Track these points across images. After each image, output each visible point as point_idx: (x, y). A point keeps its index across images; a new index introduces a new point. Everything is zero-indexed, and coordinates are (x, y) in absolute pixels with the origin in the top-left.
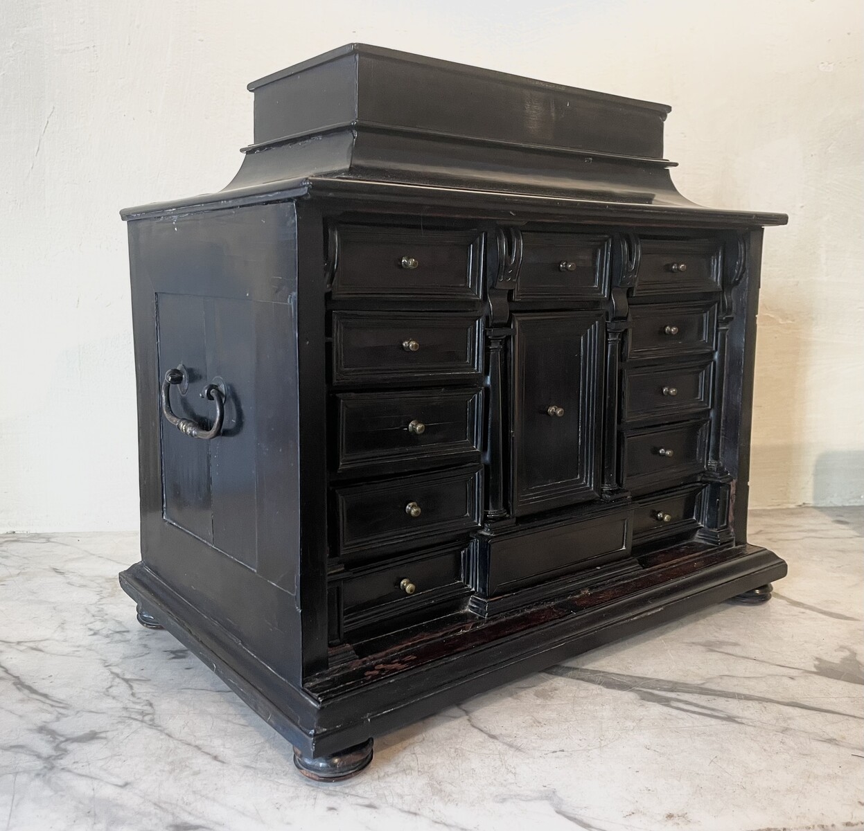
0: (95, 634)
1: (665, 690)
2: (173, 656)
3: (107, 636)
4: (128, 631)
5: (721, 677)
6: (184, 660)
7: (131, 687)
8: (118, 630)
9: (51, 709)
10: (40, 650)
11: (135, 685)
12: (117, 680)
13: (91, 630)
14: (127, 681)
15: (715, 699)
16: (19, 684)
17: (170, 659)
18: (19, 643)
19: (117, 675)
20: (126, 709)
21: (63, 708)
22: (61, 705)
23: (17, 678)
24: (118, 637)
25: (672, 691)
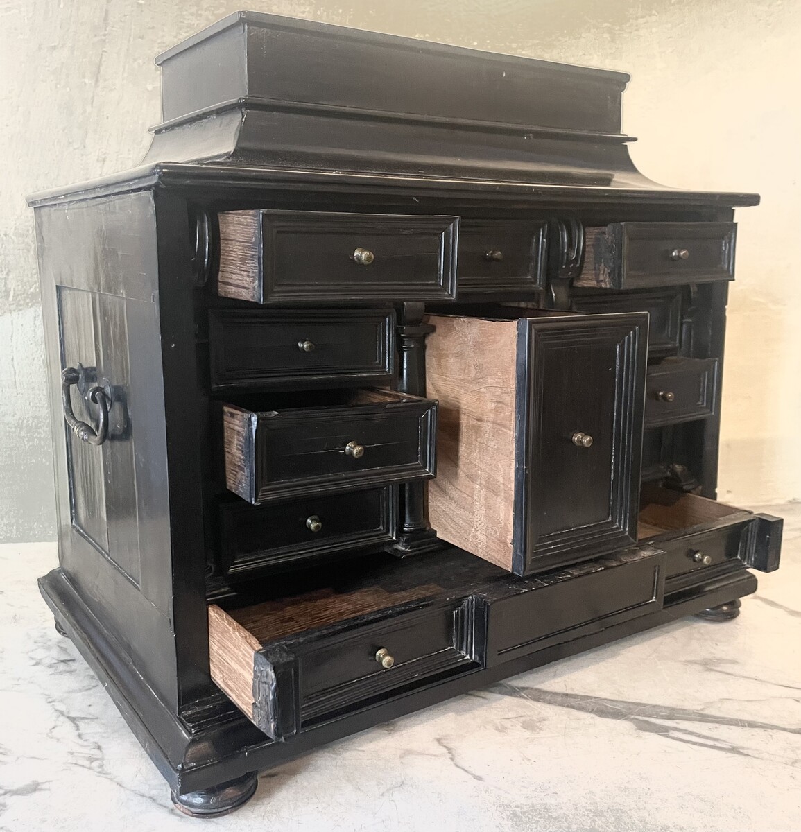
0: (37, 664)
1: (662, 717)
3: (50, 666)
4: (73, 660)
5: (722, 700)
7: (77, 728)
8: (62, 659)
11: (81, 724)
12: (62, 719)
13: (33, 659)
14: (73, 720)
15: (716, 727)
19: (62, 713)
20: (72, 753)
24: (62, 667)
25: (669, 718)
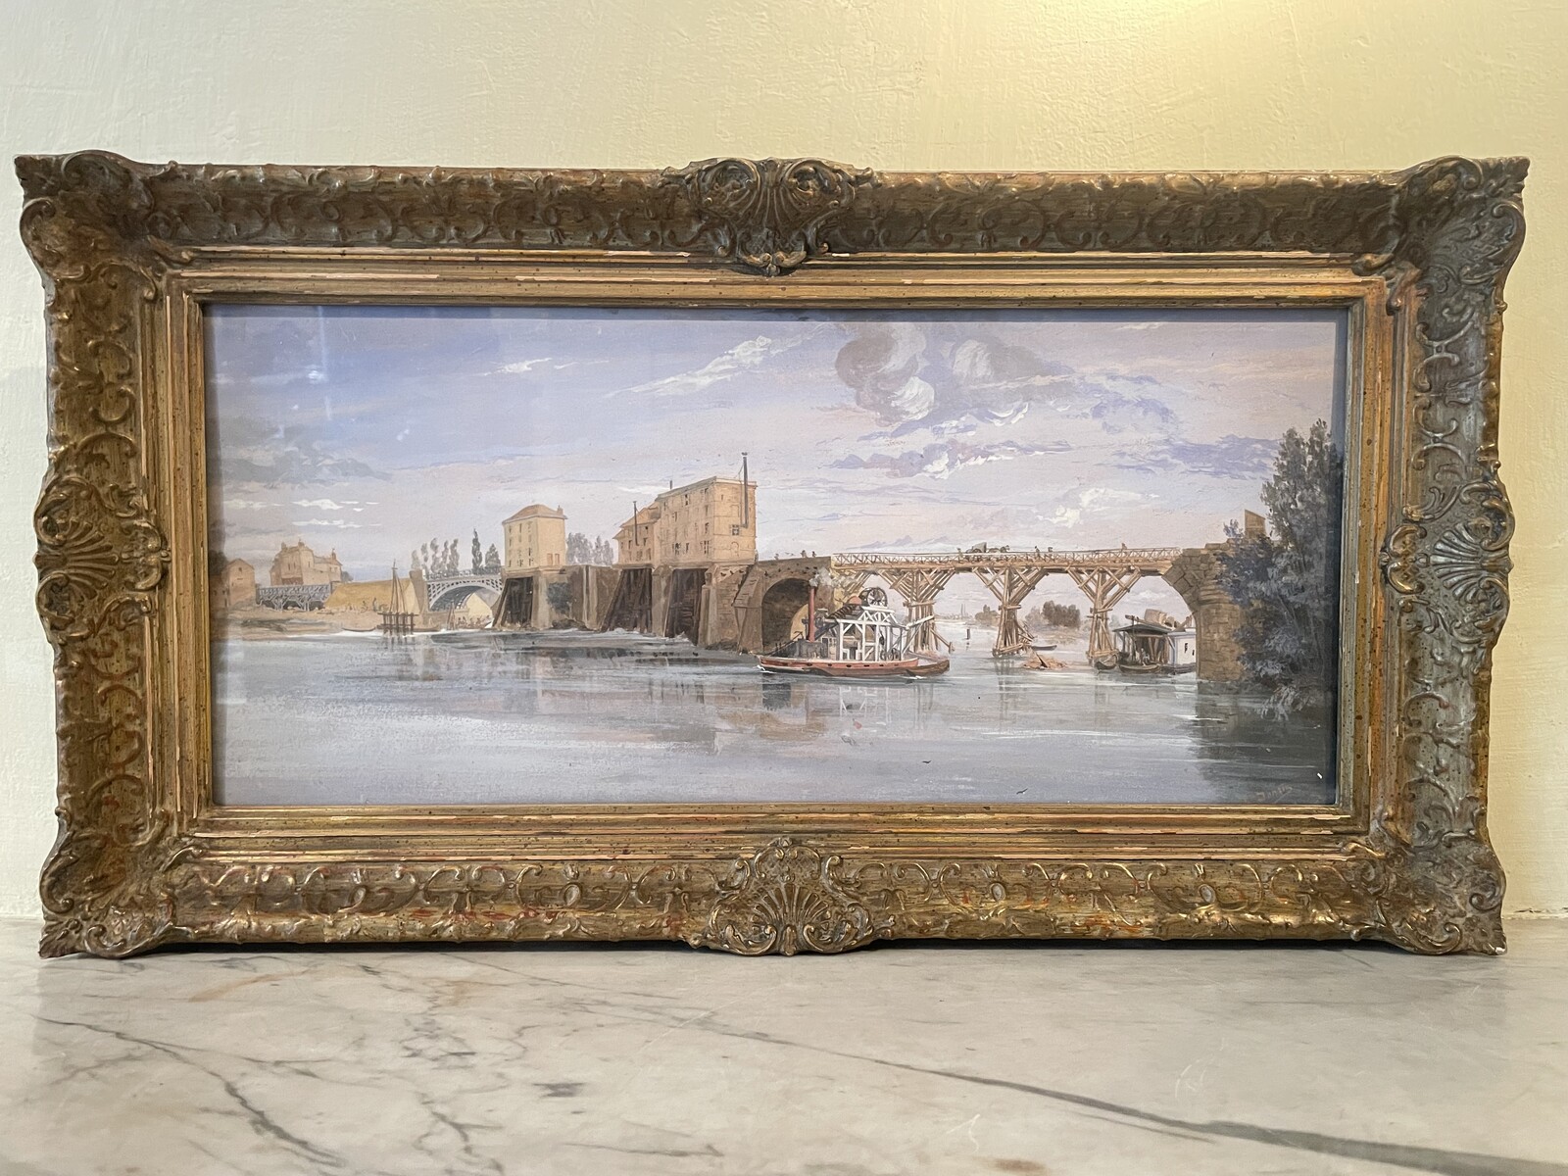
0: (414, 1055)
2: (549, 1092)
3: (435, 1060)
4: (473, 1054)
6: (570, 1099)
7: (466, 1138)
8: (456, 1050)
9: (307, 1165)
10: (313, 1075)
11: (473, 1134)
12: (442, 1125)
13: (407, 1049)
14: (458, 1127)
16: (261, 1122)
17: (544, 1096)
18: (278, 1063)
19: (443, 1118)
21: (331, 1164)
22: (329, 1160)
23: (261, 1114)
24: (454, 1060)
